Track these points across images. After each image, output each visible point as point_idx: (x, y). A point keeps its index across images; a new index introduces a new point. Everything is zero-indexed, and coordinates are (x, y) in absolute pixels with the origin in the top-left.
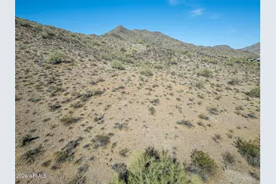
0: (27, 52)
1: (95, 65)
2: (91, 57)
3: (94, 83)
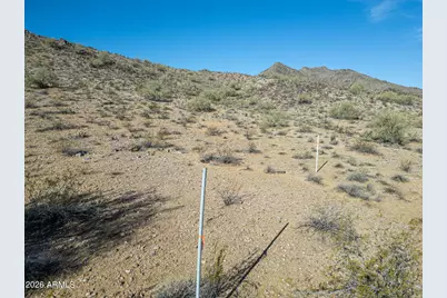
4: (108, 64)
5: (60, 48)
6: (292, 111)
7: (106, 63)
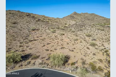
0: (28, 27)
1: (45, 31)
2: (47, 28)
3: (38, 37)
4: (39, 20)
5: (28, 16)
6: (78, 33)
7: (38, 20)
